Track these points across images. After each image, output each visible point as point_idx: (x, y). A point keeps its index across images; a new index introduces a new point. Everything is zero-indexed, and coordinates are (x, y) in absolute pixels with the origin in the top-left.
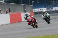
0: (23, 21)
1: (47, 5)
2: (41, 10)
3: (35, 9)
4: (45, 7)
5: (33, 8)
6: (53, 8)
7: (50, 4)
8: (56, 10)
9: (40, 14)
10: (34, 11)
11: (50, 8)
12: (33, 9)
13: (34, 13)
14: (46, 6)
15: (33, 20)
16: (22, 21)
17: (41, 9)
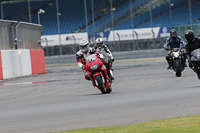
0: (7, 80)
1: (90, 23)
2: (67, 39)
3: (49, 37)
4: (82, 29)
5: (42, 34)
6: (112, 32)
7: (99, 17)
8: (122, 39)
9: (64, 54)
10: (43, 44)
11: (101, 34)
12: (43, 37)
13: (45, 49)
14: (84, 26)
15: (104, 67)
16: (5, 77)
17: (70, 35)
